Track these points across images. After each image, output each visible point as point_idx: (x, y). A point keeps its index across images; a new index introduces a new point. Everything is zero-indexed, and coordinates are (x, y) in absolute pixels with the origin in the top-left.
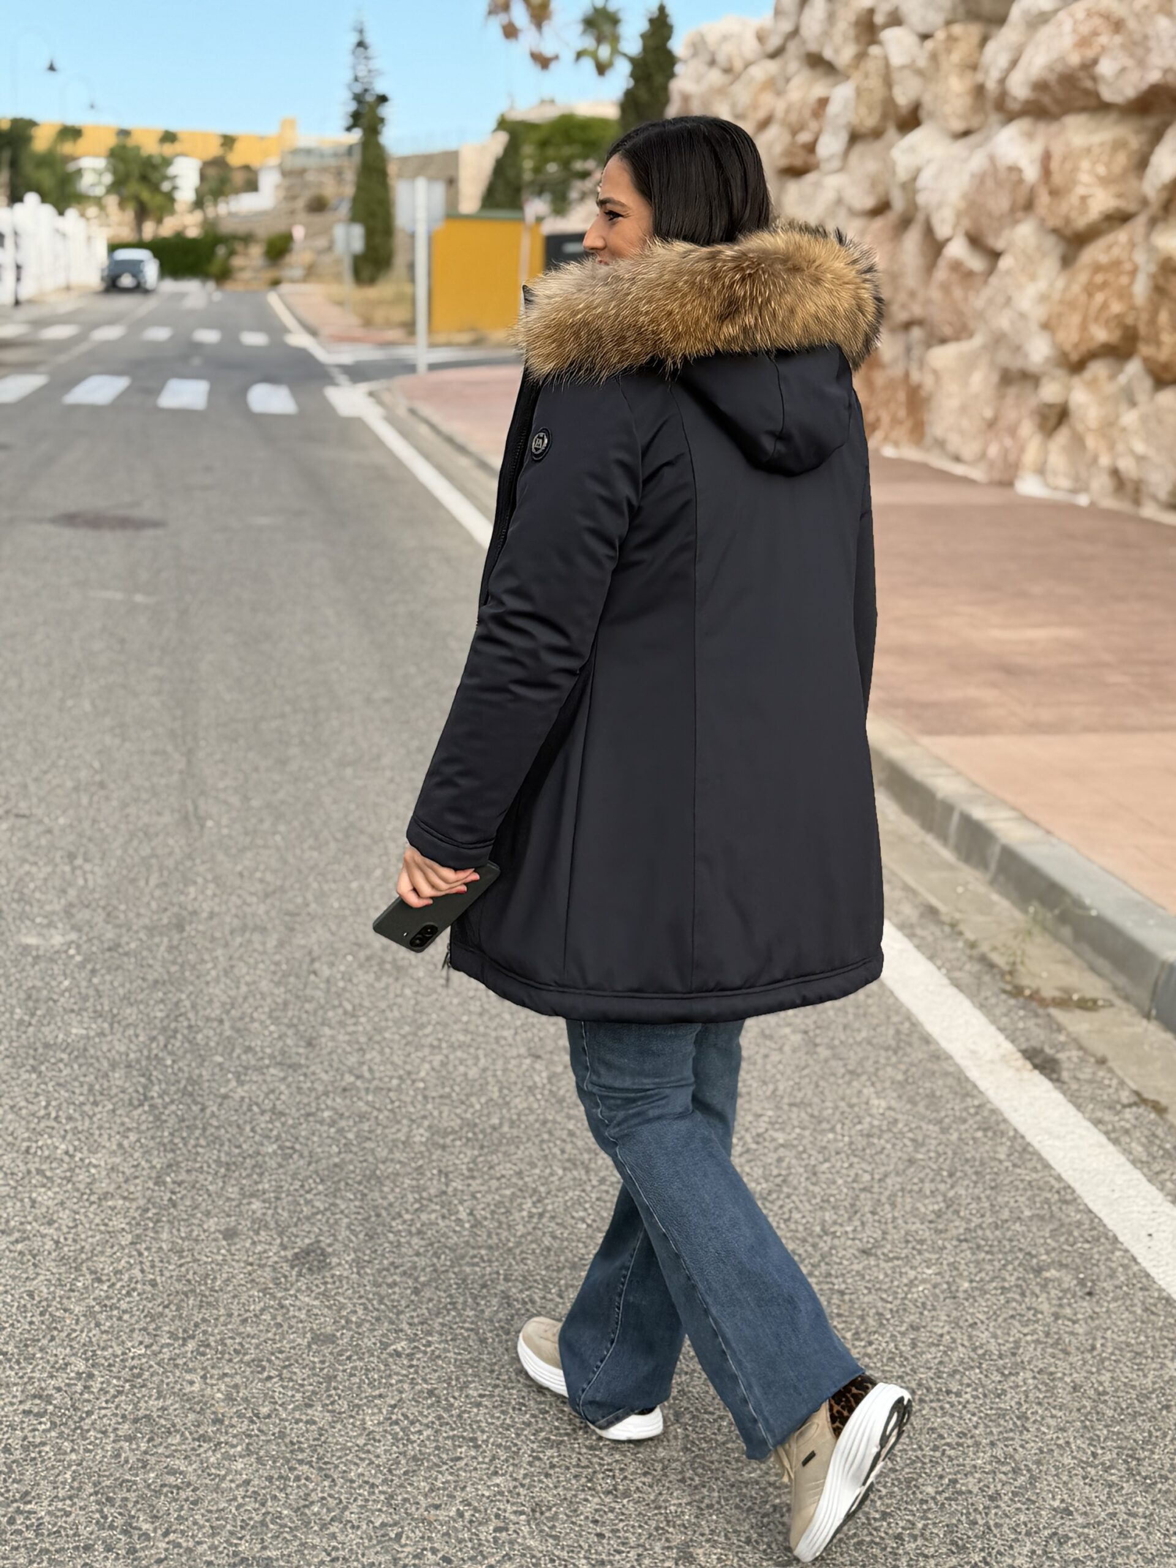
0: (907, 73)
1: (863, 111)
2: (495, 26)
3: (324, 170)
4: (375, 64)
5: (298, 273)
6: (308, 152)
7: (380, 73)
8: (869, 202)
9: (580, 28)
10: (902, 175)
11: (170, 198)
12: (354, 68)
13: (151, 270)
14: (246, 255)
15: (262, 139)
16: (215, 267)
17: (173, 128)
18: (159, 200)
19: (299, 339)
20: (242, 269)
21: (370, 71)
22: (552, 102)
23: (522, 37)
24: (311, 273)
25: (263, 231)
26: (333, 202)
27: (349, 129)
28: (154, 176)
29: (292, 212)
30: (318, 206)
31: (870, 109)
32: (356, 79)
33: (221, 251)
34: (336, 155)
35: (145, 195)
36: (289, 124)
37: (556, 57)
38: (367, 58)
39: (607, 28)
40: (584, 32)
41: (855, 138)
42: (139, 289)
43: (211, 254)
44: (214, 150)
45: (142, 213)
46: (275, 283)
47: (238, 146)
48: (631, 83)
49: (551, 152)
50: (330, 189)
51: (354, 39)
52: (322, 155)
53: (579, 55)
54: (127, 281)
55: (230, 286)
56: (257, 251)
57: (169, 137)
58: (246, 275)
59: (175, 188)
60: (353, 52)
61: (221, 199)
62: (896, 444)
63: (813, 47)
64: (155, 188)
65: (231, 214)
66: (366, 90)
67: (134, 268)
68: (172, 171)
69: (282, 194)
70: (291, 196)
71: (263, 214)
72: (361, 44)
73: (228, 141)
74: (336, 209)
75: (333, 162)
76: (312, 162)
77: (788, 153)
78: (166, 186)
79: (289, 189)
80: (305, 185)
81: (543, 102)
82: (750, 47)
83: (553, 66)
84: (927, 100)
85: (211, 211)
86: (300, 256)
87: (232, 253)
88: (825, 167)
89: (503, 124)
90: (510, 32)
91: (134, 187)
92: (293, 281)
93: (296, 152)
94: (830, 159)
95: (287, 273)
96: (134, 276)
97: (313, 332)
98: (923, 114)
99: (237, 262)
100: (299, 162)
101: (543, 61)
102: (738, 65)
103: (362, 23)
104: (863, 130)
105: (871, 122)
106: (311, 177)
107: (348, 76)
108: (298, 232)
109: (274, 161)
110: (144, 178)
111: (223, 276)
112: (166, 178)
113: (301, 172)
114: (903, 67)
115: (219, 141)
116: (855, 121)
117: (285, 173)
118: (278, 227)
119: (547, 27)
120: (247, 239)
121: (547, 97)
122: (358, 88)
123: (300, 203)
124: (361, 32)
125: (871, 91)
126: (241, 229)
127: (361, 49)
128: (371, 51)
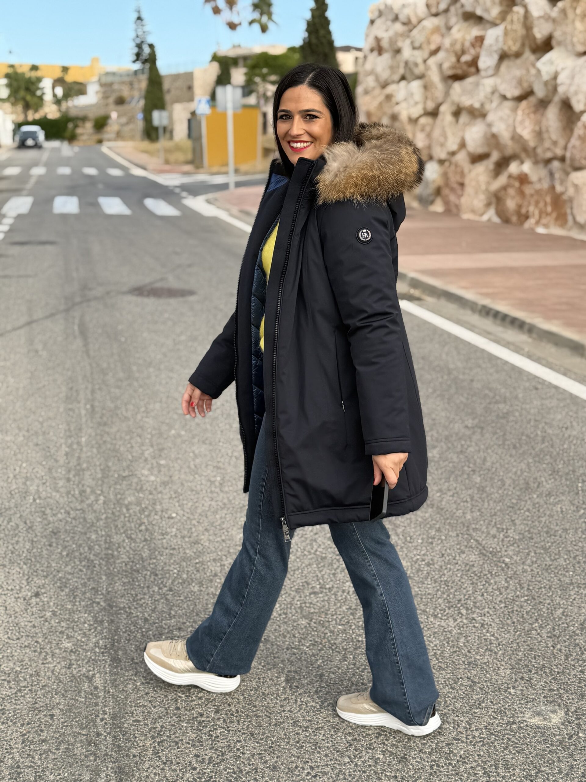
0: (542, 21)
1: (510, 43)
2: (209, 8)
3: (123, 83)
4: (147, 28)
5: (113, 136)
6: (114, 74)
7: (149, 33)
8: (517, 93)
9: (251, 9)
10: (546, 77)
11: (41, 98)
12: (136, 30)
13: (41, 135)
14: (84, 127)
15: (82, 68)
16: (68, 134)
17: (37, 63)
18: (35, 100)
19: (138, 172)
20: (82, 134)
21: (144, 32)
22: (239, 46)
23: (222, 13)
24: (119, 136)
25: (92, 115)
26: (128, 99)
27: (134, 62)
28: (32, 88)
29: (107, 105)
30: (120, 101)
31: (515, 41)
32: (137, 37)
33: (70, 125)
34: (128, 75)
35: (29, 98)
36: (95, 60)
37: (240, 24)
38: (143, 25)
39: (265, 8)
40: (254, 10)
41: (503, 57)
42: (37, 146)
43: (65, 127)
44: (58, 74)
45: (27, 107)
46: (100, 142)
47: (70, 72)
48: (306, 35)
49: (257, 71)
50: (126, 92)
51: (136, 16)
52: (121, 76)
53: (251, 23)
54: (30, 142)
55: (75, 143)
56: (89, 125)
57: (34, 68)
58: (84, 137)
59: (43, 94)
60: (135, 23)
61: (69, 99)
62: (546, 226)
63: (468, 8)
64: (33, 94)
65: (76, 107)
66: (142, 42)
67: (33, 135)
68: (41, 85)
69: (100, 95)
70: (106, 97)
71: (91, 106)
72: (139, 18)
73: (65, 69)
74: (130, 103)
75: (127, 79)
76: (116, 79)
77: (453, 67)
78: (39, 93)
79: (104, 93)
80: (113, 91)
81: (234, 47)
82: (422, 10)
83: (238, 28)
84: (557, 35)
85: (64, 105)
86: (112, 127)
87: (76, 126)
88: (483, 73)
89: (215, 58)
90: (217, 11)
91: (22, 93)
92: (109, 140)
93: (107, 74)
94: (486, 70)
95: (105, 136)
96: (34, 139)
97: (144, 168)
98: (554, 43)
99: (79, 131)
100: (109, 79)
101: (232, 26)
102: (414, 20)
103: (139, 7)
104: (509, 53)
105: (515, 48)
106: (116, 87)
107: (133, 35)
108: (114, 115)
109: (95, 79)
110: (28, 89)
111: (72, 138)
112: (38, 88)
113: (111, 84)
114: (540, 17)
115: (60, 70)
116: (506, 48)
117: (102, 85)
118: (101, 112)
119: (235, 9)
120: (84, 119)
121: (236, 44)
122: (138, 41)
123: (111, 100)
124: (139, 12)
125: (515, 31)
126: (81, 114)
127: (139, 21)
128: (144, 22)
